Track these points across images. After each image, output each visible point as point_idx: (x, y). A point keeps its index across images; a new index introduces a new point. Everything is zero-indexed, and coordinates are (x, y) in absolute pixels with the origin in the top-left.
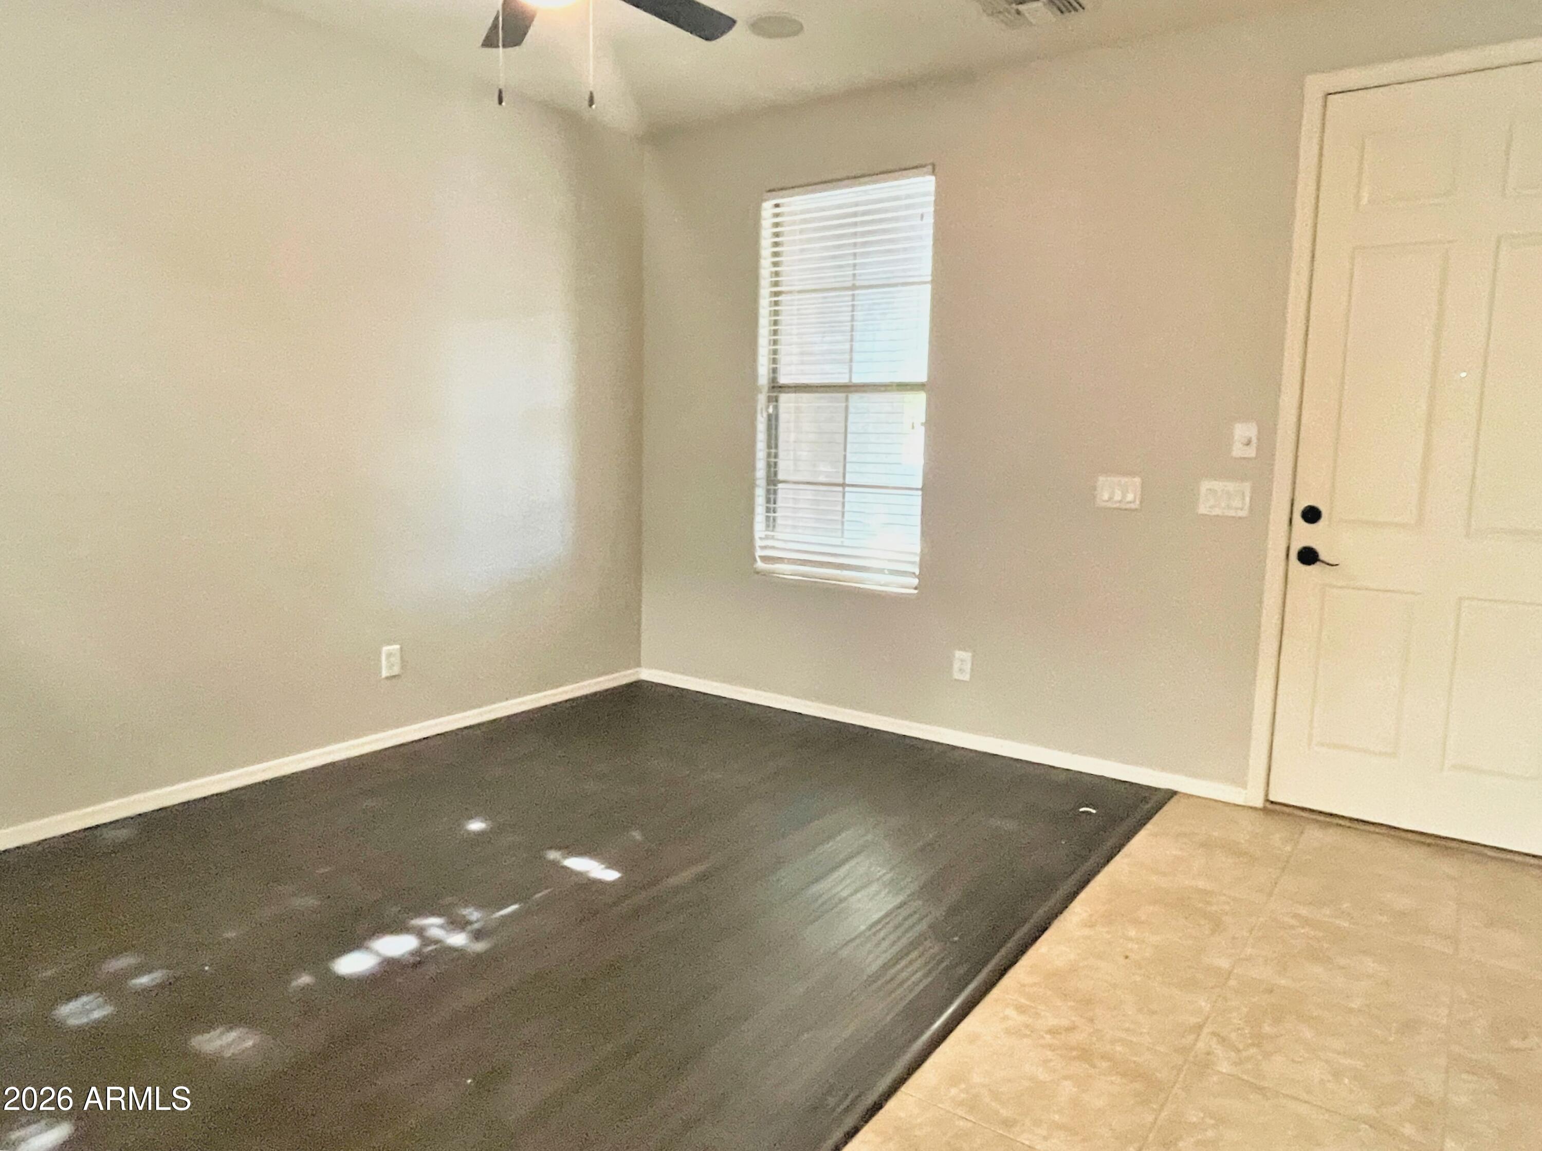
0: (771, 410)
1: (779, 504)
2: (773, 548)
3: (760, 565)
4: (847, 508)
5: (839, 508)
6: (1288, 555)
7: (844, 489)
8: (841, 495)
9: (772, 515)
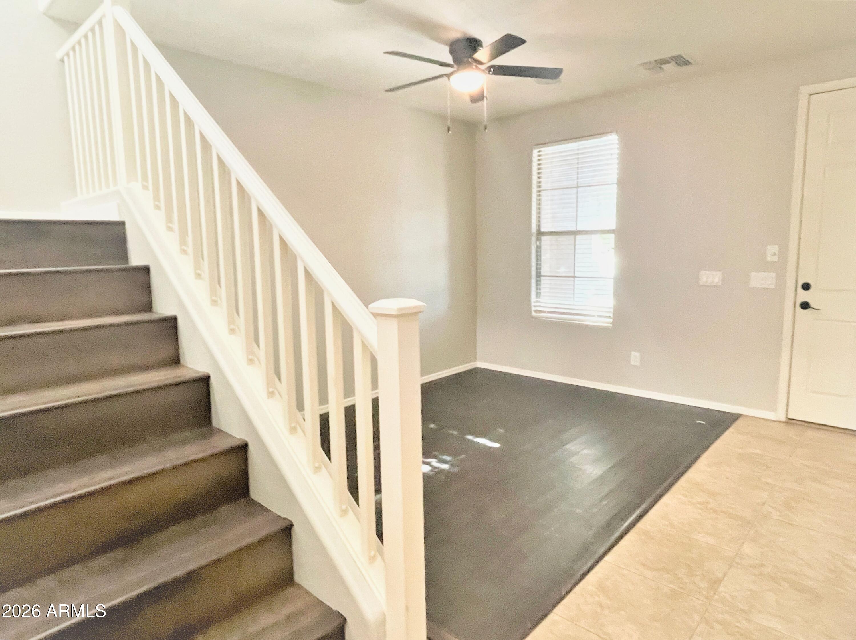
0: (538, 244)
1: (542, 286)
2: (540, 306)
3: (534, 314)
4: (576, 287)
5: (572, 287)
6: (795, 306)
7: (574, 278)
8: (573, 281)
9: (538, 291)
